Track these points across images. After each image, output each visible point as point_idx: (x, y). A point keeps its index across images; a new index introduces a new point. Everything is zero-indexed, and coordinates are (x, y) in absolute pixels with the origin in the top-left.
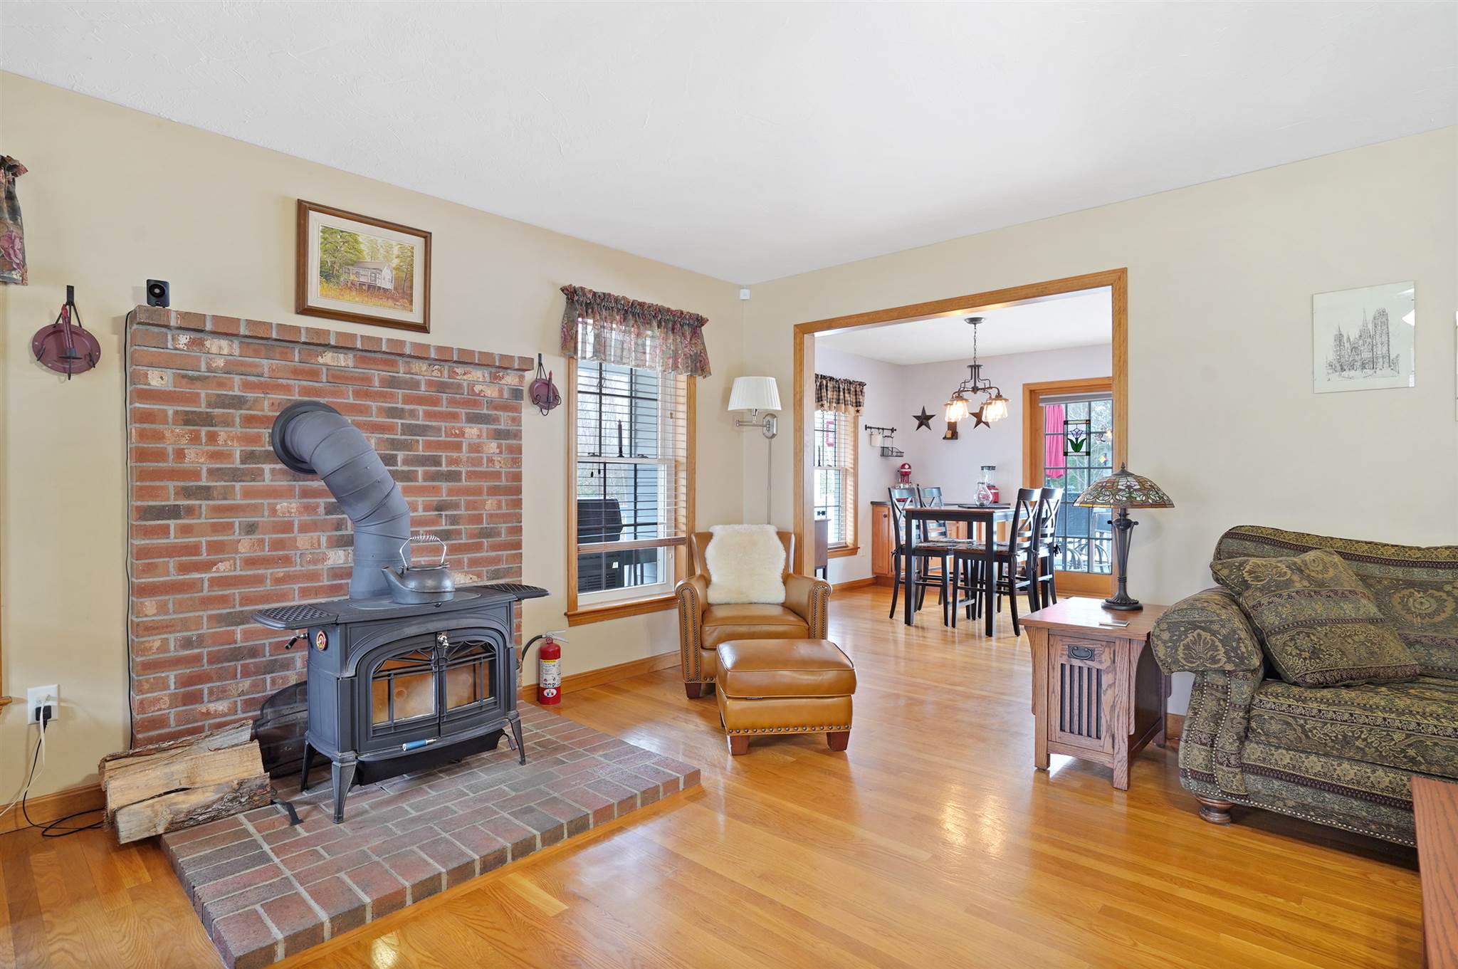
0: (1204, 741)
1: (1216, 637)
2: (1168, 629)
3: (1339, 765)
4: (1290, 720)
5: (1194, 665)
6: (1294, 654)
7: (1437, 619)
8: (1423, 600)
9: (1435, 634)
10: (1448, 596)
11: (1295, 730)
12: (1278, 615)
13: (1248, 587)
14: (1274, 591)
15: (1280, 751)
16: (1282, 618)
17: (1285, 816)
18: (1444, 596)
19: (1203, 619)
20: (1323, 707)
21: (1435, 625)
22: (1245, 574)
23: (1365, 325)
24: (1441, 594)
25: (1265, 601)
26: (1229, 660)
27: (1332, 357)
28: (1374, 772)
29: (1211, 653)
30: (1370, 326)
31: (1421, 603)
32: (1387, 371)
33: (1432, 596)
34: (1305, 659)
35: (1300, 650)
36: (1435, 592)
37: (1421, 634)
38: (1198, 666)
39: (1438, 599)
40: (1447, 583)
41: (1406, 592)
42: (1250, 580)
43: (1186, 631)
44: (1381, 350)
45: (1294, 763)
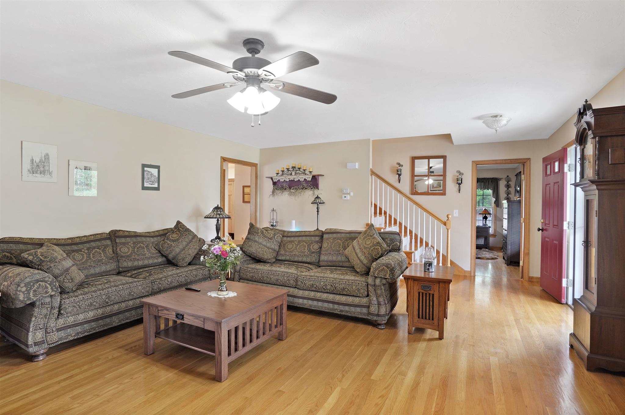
0: (41, 327)
1: (47, 283)
2: (25, 286)
3: (88, 313)
4: (75, 305)
5: (38, 298)
6: (67, 282)
7: (83, 261)
8: (78, 256)
9: (84, 266)
10: (84, 253)
11: (77, 307)
12: (59, 269)
13: (43, 261)
14: (54, 261)
15: (70, 318)
16: (60, 270)
17: (72, 340)
18: (83, 253)
19: (41, 277)
20: (83, 296)
21: (83, 263)
22: (40, 257)
23: (41, 157)
24: (82, 252)
25: (52, 265)
26: (53, 290)
27: (29, 167)
28: (97, 311)
29: (45, 290)
30: (43, 158)
31: (78, 257)
32: (48, 176)
33: (80, 254)
34: (71, 282)
35: (68, 280)
36: (80, 252)
37: (80, 266)
38: (40, 297)
39: (82, 255)
40: (83, 249)
41: (73, 254)
42: (43, 258)
43: (34, 284)
44: (46, 168)
45: (75, 319)
